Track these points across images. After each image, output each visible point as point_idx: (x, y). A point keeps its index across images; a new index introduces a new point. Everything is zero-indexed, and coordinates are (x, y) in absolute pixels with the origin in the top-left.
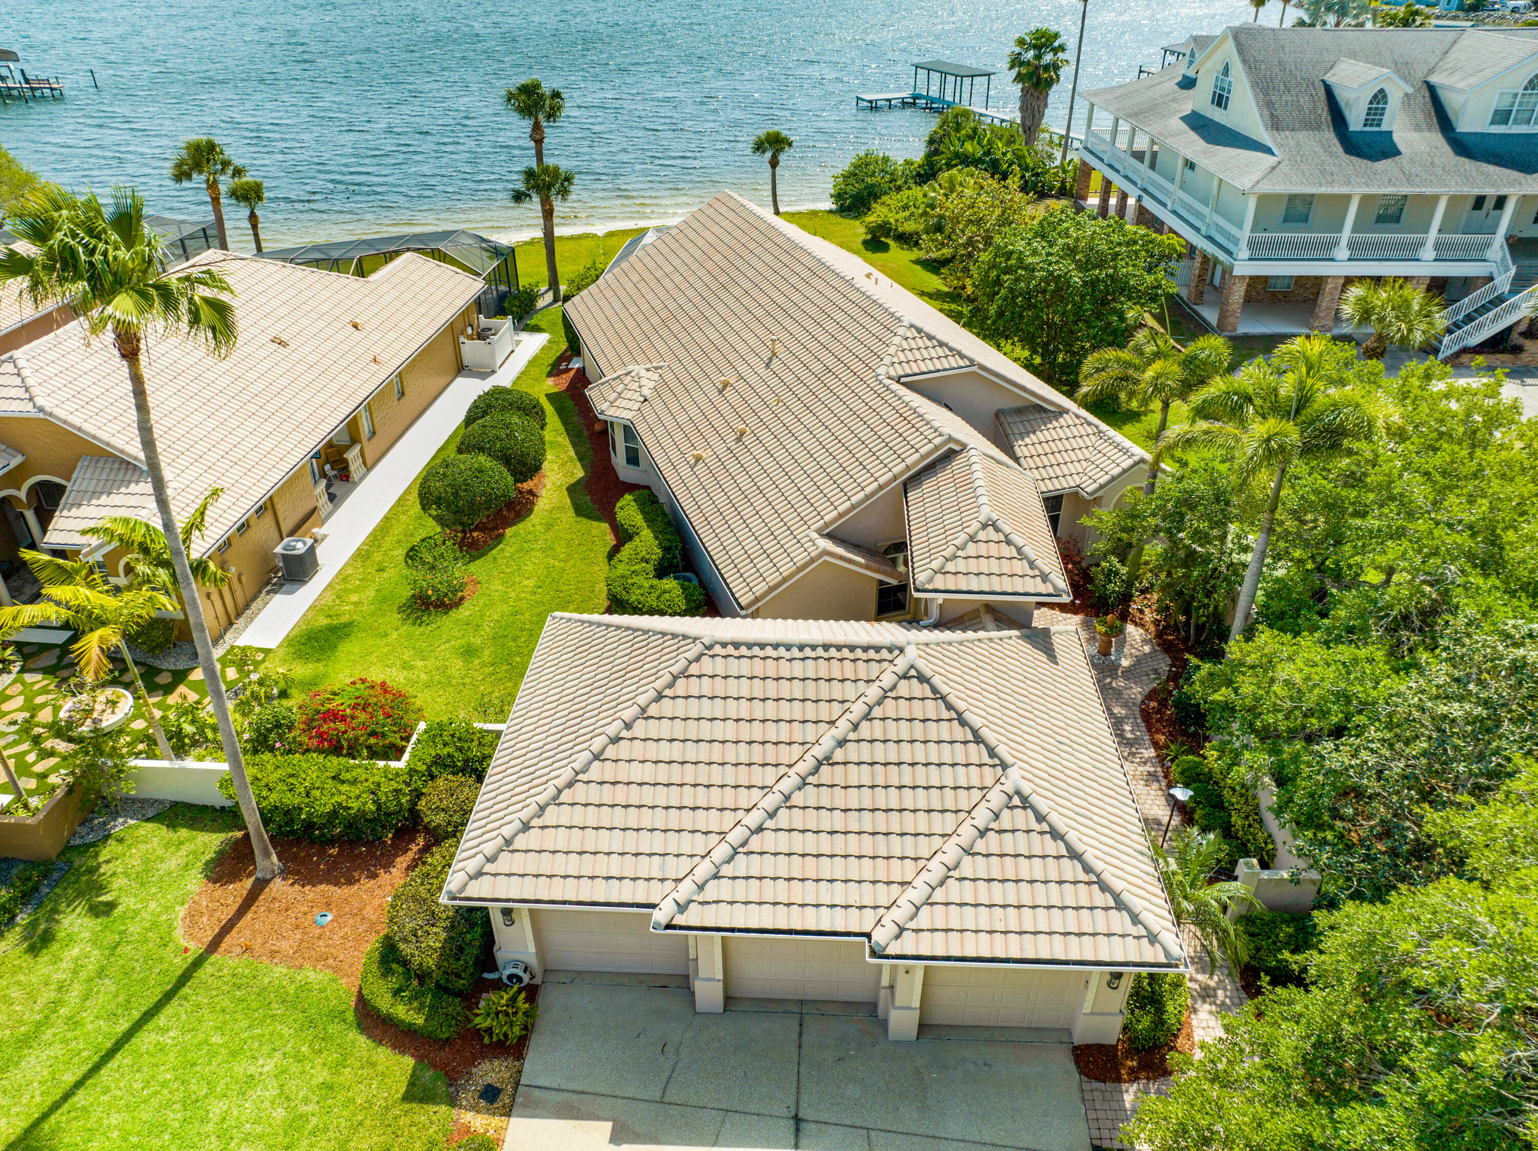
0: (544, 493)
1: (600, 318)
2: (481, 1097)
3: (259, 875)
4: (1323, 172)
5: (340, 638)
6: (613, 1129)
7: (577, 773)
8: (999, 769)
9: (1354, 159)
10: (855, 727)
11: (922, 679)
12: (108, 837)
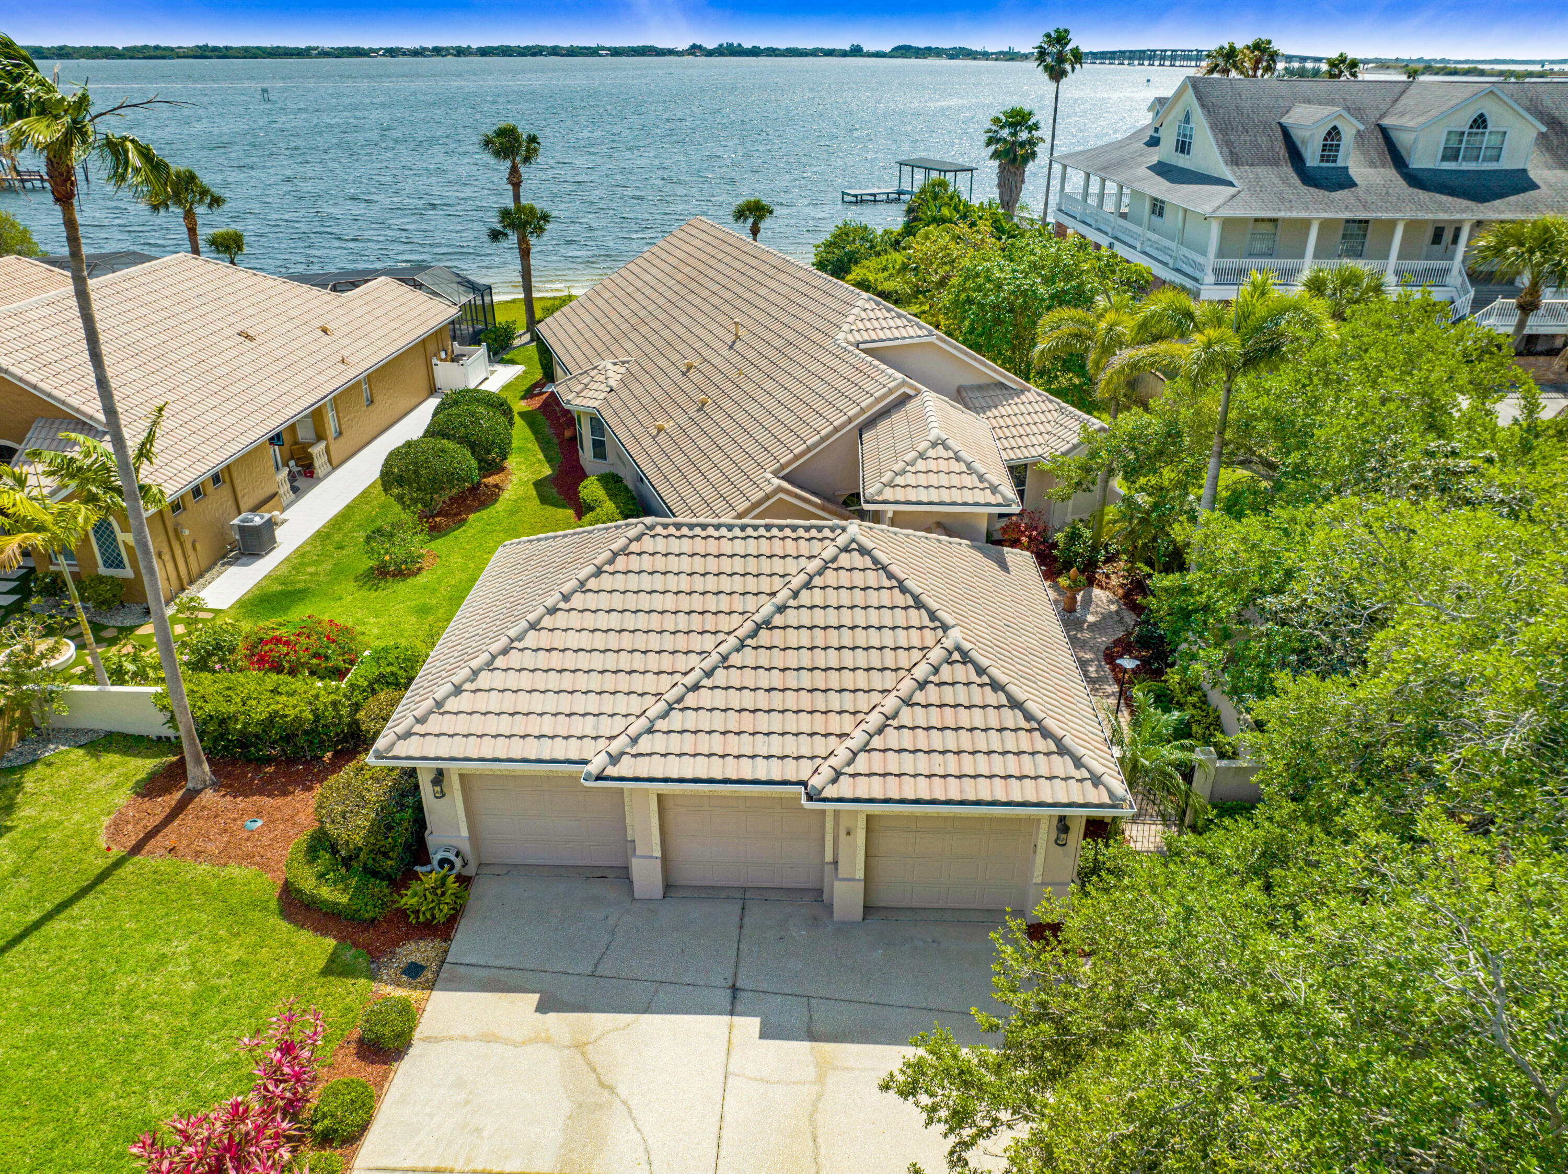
0: (510, 487)
1: (572, 331)
2: (404, 973)
3: (190, 785)
4: (1282, 200)
5: (292, 602)
6: (540, 1000)
7: (512, 641)
8: (940, 631)
9: (1312, 189)
10: (796, 594)
11: (863, 551)
12: (34, 762)
